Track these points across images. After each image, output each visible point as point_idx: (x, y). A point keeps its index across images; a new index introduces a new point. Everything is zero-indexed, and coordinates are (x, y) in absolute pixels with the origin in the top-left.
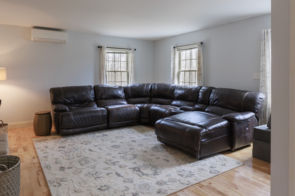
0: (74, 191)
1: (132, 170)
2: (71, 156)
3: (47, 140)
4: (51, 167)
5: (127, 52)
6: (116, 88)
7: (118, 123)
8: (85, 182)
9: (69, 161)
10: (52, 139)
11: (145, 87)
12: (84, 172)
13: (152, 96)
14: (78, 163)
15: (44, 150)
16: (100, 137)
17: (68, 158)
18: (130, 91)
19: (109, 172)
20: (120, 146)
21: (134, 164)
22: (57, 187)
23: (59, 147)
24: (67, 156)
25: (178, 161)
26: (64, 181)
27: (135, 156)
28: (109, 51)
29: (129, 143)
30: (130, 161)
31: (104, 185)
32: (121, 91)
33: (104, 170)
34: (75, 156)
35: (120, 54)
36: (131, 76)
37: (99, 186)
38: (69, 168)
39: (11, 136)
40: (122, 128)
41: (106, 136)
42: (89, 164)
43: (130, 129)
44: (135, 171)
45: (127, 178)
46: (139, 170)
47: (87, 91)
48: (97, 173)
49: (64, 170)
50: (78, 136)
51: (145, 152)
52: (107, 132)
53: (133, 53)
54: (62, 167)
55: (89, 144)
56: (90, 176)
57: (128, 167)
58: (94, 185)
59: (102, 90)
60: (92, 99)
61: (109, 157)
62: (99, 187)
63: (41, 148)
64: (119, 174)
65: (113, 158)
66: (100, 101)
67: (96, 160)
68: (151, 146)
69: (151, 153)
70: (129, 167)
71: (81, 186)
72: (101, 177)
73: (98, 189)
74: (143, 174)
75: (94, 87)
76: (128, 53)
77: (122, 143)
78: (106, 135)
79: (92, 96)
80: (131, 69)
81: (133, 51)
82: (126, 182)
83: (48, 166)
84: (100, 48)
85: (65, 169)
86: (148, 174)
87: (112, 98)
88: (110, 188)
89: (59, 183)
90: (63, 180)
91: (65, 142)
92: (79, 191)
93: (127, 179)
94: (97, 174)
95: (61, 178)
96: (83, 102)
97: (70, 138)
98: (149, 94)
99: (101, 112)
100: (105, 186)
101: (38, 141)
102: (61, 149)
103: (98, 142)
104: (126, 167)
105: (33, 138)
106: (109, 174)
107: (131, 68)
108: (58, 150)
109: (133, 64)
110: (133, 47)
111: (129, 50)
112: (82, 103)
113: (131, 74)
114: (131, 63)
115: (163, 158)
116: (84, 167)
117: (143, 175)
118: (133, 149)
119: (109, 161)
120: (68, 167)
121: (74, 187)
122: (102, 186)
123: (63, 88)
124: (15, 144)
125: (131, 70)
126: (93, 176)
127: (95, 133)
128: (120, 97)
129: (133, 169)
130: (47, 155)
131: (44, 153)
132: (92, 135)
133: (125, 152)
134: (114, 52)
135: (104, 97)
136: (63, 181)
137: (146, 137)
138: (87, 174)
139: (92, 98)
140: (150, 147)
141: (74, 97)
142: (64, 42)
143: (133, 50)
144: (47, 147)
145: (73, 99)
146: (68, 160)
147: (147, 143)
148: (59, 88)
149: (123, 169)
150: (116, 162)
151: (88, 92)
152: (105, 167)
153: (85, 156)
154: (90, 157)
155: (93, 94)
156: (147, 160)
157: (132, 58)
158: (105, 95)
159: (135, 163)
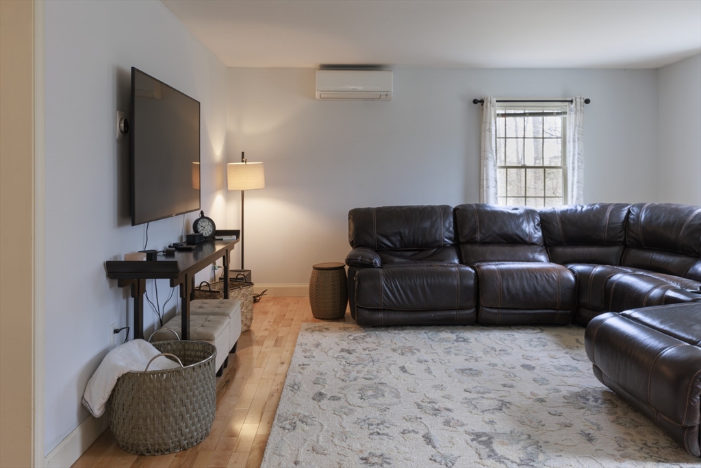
0: (311, 449)
1: (469, 438)
2: (354, 374)
3: (327, 329)
4: (301, 388)
5: (563, 111)
6: (515, 215)
7: (505, 311)
8: (345, 436)
9: (342, 384)
10: (340, 329)
11: (608, 215)
12: (359, 414)
13: (628, 243)
14: (358, 392)
15: (310, 350)
16: (446, 342)
17: (343, 378)
18: (560, 225)
19: (411, 429)
20: (482, 372)
21: (485, 425)
22: (287, 431)
23: (343, 350)
24: (345, 372)
25: (626, 447)
26: (306, 423)
27: (503, 405)
28: (508, 112)
29: (512, 370)
30: (481, 414)
31: (378, 453)
32: (532, 224)
33: (404, 420)
34: (361, 375)
35: (540, 118)
36: (573, 180)
37: (368, 452)
38: (334, 398)
39: (268, 312)
40: (519, 329)
41: (463, 344)
42: (381, 400)
43: (539, 335)
44: (475, 442)
45: (443, 452)
46: (488, 443)
47: (434, 218)
48: (382, 423)
49: (319, 401)
50: (396, 332)
51: (542, 401)
52: (474, 331)
53: (578, 113)
54: (321, 394)
55: (409, 354)
56: (364, 427)
57: (465, 428)
58: (359, 446)
59: (473, 219)
60: (447, 240)
61: (435, 395)
62: (365, 455)
63: (306, 344)
64: (430, 439)
65: (443, 399)
66: (469, 247)
67: (401, 394)
68: (571, 389)
69: (556, 409)
70: (469, 428)
71: (332, 441)
72: (387, 435)
73: (362, 459)
74: (492, 454)
75: (455, 210)
76: (565, 113)
77: (494, 365)
78: (464, 340)
79: (447, 234)
80: (573, 160)
81: (578, 107)
82: (435, 461)
83: (296, 384)
84: (479, 104)
85: (323, 399)
86: (505, 459)
87: (503, 243)
88: (389, 463)
89: (293, 425)
90: (304, 420)
91: (361, 341)
92: (321, 451)
93: (442, 456)
94: (381, 427)
95: (305, 416)
96: (426, 248)
97: (377, 332)
98: (620, 237)
99: (459, 277)
100: (382, 455)
101: (310, 330)
102: (343, 354)
103: (433, 353)
104: (459, 428)
105: (307, 321)
106: (409, 432)
107: (574, 156)
108: (336, 356)
109: (579, 144)
110: (580, 93)
111: (567, 103)
112: (421, 251)
113: (573, 176)
114: (574, 141)
115: (584, 428)
116: (365, 404)
117: (489, 456)
118: (511, 386)
119: (430, 403)
120: (333, 395)
121: (316, 440)
122: (373, 455)
123: (379, 210)
124: (266, 329)
125: (573, 163)
126: (371, 427)
127: (441, 331)
128: (527, 239)
129: (475, 437)
130: (309, 363)
131: (305, 357)
132: (430, 333)
133: (482, 391)
134: (522, 112)
135: (478, 236)
136: (303, 422)
137: (574, 363)
138: (359, 421)
139: (447, 238)
140: (565, 391)
141: (400, 234)
142: (387, 95)
143: (578, 104)
144: (317, 345)
145: (399, 238)
146: (343, 380)
147: (565, 379)
148: (369, 209)
149: (451, 429)
150: (445, 409)
151: (435, 221)
152: (410, 414)
153: (383, 381)
154: (391, 385)
155: (451, 228)
156: (529, 423)
157: (577, 128)
158: (481, 232)
159: (491, 422)
